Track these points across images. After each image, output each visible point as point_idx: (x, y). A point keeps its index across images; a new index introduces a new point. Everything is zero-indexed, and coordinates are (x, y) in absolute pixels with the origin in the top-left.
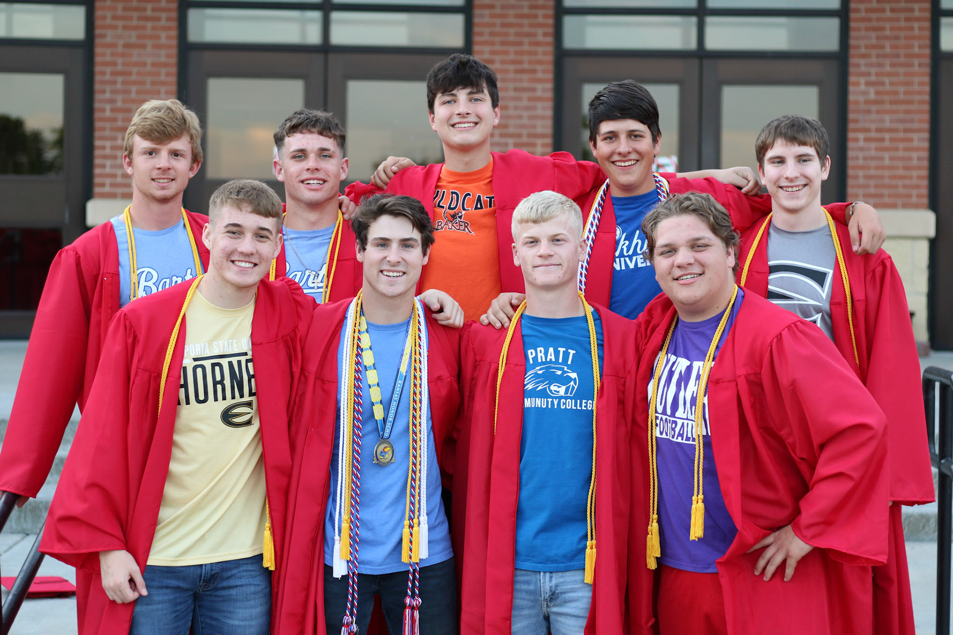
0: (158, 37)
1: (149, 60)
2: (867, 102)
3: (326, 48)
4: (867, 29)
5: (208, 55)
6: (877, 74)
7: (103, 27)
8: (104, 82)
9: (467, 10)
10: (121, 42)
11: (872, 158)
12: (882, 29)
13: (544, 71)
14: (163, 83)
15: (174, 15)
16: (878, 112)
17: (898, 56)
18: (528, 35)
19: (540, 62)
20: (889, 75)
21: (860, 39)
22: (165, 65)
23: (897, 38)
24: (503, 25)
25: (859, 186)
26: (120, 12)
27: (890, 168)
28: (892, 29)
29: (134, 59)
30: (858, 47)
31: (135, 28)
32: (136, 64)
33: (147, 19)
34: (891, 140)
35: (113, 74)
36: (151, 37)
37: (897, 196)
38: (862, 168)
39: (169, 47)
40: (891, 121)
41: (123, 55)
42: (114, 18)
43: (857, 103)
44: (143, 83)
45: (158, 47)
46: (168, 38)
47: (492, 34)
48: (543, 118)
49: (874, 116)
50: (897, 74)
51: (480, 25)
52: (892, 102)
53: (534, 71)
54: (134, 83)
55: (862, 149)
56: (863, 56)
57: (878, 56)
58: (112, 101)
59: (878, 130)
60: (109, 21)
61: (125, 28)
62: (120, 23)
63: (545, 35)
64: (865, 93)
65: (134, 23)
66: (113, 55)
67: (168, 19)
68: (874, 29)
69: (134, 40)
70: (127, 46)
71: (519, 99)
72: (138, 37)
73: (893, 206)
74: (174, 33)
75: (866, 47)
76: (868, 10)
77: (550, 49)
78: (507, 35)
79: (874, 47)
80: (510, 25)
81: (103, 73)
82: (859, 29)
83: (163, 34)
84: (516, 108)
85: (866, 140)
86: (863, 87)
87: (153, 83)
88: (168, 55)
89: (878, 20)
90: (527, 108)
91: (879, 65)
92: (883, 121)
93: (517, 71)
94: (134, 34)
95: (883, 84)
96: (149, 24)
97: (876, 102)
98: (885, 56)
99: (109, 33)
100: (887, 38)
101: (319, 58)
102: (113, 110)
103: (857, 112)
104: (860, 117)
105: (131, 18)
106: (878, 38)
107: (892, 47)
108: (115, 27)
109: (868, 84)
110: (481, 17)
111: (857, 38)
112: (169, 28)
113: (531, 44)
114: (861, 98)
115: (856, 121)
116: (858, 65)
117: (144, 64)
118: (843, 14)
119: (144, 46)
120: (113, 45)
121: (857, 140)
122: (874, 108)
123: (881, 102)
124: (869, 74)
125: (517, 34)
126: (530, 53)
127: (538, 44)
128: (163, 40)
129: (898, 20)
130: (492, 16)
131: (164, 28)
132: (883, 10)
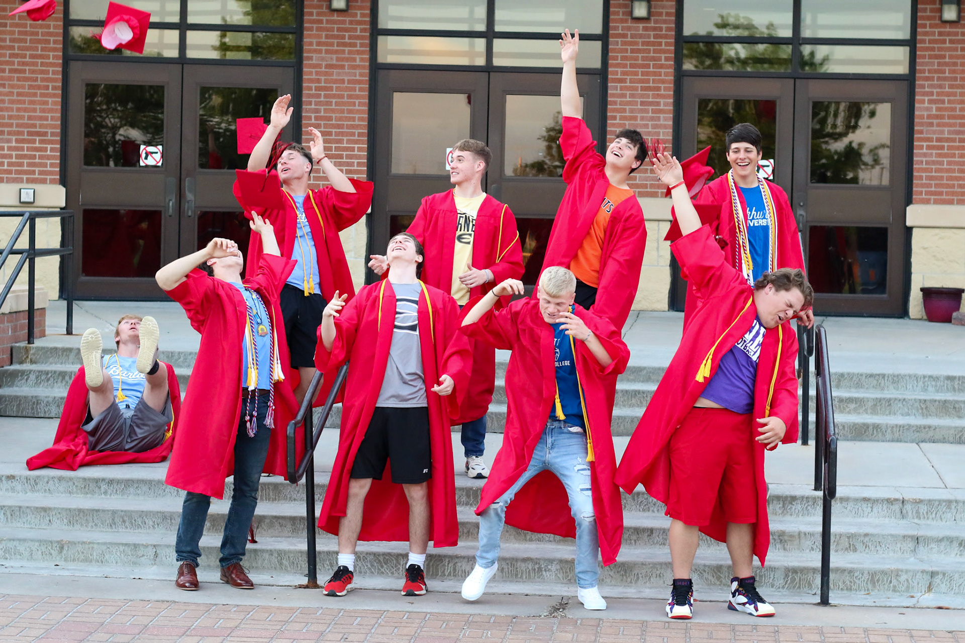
0: (354, 60)
1: (346, 78)
2: (929, 117)
3: (489, 69)
4: (930, 57)
5: (393, 73)
6: (938, 94)
7: (310, 51)
8: (310, 96)
9: (604, 38)
10: (324, 63)
11: (934, 163)
12: (944, 57)
13: (666, 89)
14: (357, 97)
15: (367, 41)
16: (938, 125)
17: (955, 79)
18: (654, 59)
19: (663, 82)
20: (948, 94)
21: (925, 65)
22: (359, 82)
23: (955, 64)
24: (633, 51)
25: (922, 185)
26: (324, 40)
27: (948, 171)
28: (951, 57)
29: (335, 77)
30: (924, 71)
31: (336, 52)
32: (336, 81)
33: (345, 45)
34: (949, 148)
35: (317, 89)
36: (347, 60)
37: (953, 194)
38: (926, 170)
39: (363, 67)
40: (949, 132)
41: (326, 74)
42: (319, 44)
43: (922, 117)
44: (342, 97)
45: (354, 67)
46: (362, 60)
47: (623, 58)
48: (665, 127)
49: (935, 128)
50: (955, 94)
51: (614, 50)
52: (949, 117)
53: (659, 89)
54: (334, 96)
55: (925, 155)
56: (927, 79)
57: (939, 79)
58: (317, 111)
59: (938, 140)
60: (315, 47)
61: (327, 52)
62: (324, 48)
63: (667, 59)
64: (928, 109)
65: (336, 48)
66: (317, 73)
67: (362, 45)
68: (937, 57)
69: (334, 62)
70: (328, 66)
71: (647, 111)
72: (338, 59)
73: (950, 202)
74: (367, 56)
75: (930, 71)
76: (930, 42)
77: (672, 70)
78: (636, 59)
79: (936, 71)
80: (639, 51)
81: (310, 89)
82: (924, 57)
83: (358, 57)
84: (642, 119)
85: (928, 147)
86: (926, 105)
87: (350, 97)
88: (362, 74)
89: (940, 49)
90: (652, 119)
91: (940, 86)
92: (942, 132)
93: (643, 89)
94: (334, 56)
95: (943, 102)
96: (347, 49)
97: (937, 117)
98: (945, 79)
99: (314, 55)
100: (946, 64)
101: (484, 76)
102: (316, 118)
103: (922, 124)
104: (925, 129)
105: (332, 45)
106: (939, 64)
107: (951, 72)
108: (320, 51)
109: (930, 102)
110: (615, 44)
111: (923, 64)
112: (362, 53)
113: (655, 66)
114: (925, 113)
115: (921, 132)
116: (923, 87)
117: (343, 81)
118: (911, 43)
119: (343, 67)
120: (319, 66)
121: (921, 147)
122: (935, 121)
123: (942, 117)
124: (932, 94)
125: (643, 59)
126: (655, 74)
127: (661, 66)
128: (358, 63)
129: (956, 49)
130: (624, 43)
131: (358, 52)
132: (944, 42)
